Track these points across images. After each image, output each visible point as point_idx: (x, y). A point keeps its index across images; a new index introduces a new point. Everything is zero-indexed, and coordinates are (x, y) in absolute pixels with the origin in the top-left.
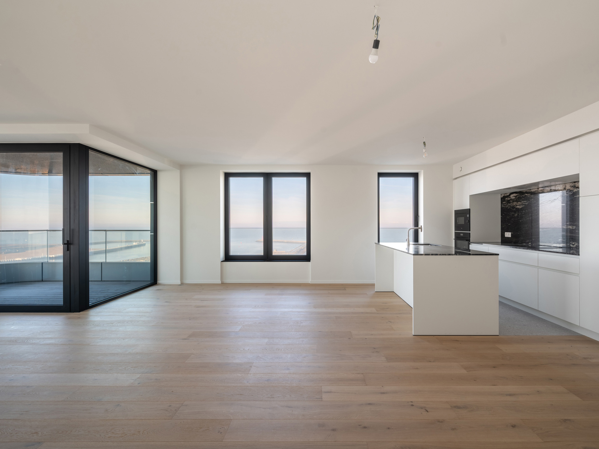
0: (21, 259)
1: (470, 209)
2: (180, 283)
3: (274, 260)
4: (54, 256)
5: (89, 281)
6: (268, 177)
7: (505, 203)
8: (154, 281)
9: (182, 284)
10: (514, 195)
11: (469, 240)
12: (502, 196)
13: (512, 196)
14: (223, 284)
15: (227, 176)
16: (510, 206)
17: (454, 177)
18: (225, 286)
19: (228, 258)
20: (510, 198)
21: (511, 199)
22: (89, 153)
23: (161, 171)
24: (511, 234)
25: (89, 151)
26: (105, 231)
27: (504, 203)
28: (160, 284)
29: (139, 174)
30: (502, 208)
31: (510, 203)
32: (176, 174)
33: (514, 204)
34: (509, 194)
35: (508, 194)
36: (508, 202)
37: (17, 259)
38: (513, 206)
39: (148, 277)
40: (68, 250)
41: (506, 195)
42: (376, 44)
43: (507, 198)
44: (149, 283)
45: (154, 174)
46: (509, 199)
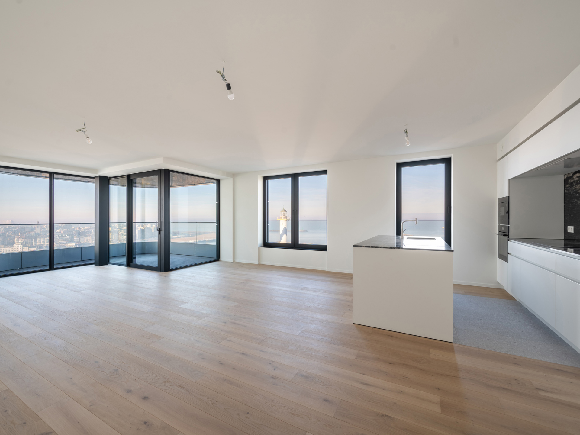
0: (192, 241)
1: (509, 197)
2: (232, 261)
3: (299, 248)
4: (208, 240)
5: (170, 254)
6: (295, 177)
7: (569, 187)
8: (218, 259)
9: (234, 262)
10: (578, 175)
11: (508, 236)
12: (565, 178)
13: (575, 176)
14: (260, 264)
15: (266, 179)
16: (573, 190)
17: (498, 158)
18: (260, 266)
19: (266, 244)
20: (573, 179)
21: (574, 182)
22: (171, 174)
23: (222, 179)
24: (575, 229)
25: (171, 173)
26: (197, 222)
27: (567, 186)
28: (221, 261)
29: (206, 183)
30: (565, 194)
31: (573, 186)
32: (231, 180)
33: (577, 188)
34: (572, 173)
35: (571, 175)
36: (572, 185)
37: (190, 241)
38: (576, 191)
39: (214, 255)
40: (160, 234)
41: (569, 176)
42: (229, 87)
43: (570, 179)
44: (215, 259)
45: (218, 181)
46: (572, 181)
